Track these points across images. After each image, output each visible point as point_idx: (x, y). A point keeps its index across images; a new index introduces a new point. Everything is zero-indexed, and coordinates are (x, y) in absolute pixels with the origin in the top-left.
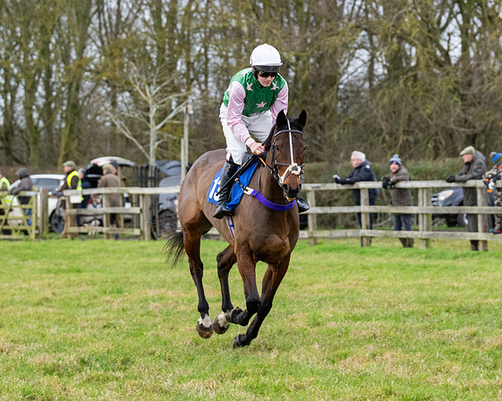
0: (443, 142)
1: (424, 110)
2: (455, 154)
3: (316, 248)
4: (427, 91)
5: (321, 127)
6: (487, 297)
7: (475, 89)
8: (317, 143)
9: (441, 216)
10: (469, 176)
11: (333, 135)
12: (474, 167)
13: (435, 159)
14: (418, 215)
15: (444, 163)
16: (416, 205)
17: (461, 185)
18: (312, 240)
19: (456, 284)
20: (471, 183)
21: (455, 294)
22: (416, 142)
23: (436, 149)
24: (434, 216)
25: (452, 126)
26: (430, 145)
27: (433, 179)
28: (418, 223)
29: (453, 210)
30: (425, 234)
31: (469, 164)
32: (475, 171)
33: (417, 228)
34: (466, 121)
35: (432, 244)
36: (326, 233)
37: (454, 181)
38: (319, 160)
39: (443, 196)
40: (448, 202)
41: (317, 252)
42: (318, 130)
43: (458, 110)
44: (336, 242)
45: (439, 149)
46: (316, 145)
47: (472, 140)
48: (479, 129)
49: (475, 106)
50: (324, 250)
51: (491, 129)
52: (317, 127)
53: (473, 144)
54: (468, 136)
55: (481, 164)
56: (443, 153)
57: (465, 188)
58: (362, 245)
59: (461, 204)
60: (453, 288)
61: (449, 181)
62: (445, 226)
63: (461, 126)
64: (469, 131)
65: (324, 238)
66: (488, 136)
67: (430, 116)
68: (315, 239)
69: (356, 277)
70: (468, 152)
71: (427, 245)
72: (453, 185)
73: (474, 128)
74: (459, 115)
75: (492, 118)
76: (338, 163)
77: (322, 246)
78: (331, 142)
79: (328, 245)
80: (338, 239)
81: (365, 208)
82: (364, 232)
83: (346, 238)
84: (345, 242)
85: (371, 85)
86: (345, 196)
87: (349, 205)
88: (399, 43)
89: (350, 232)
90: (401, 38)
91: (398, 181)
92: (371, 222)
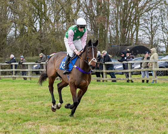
0: (35, 52)
2: (38, 55)
4: (31, 39)
6: (46, 93)
7: (43, 38)
9: (34, 72)
10: (42, 61)
12: (43, 59)
13: (33, 56)
14: (28, 71)
15: (35, 58)
16: (28, 69)
17: (39, 63)
19: (38, 90)
20: (42, 63)
21: (37, 92)
22: (28, 52)
23: (33, 54)
24: (32, 72)
25: (37, 48)
27: (32, 62)
28: (28, 73)
29: (37, 70)
30: (30, 76)
31: (41, 58)
32: (43, 60)
33: (28, 75)
34: (41, 47)
35: (32, 79)
36: (3, 76)
37: (37, 62)
38: (2, 57)
39: (35, 66)
40: (36, 68)
41: (1, 81)
42: (2, 49)
43: (39, 43)
44: (6, 79)
47: (42, 51)
48: (44, 49)
49: (43, 43)
50: (3, 81)
51: (47, 48)
53: (43, 52)
54: (41, 51)
55: (44, 58)
56: (35, 55)
57: (40, 64)
58: (13, 80)
59: (40, 68)
60: (37, 91)
61: (36, 62)
62: (35, 74)
63: (40, 48)
64: (42, 49)
65: (3, 78)
66: (47, 50)
67: (31, 45)
68: (1, 78)
69: (11, 88)
70: (41, 55)
71: (30, 79)
72: (37, 63)
73: (43, 48)
74: (39, 45)
75: (48, 46)
78: (5, 52)
80: (7, 78)
81: (14, 70)
82: (14, 76)
83: (9, 77)
84: (9, 79)
85: (16, 37)
86: (9, 67)
87: (10, 69)
88: (23, 26)
89: (10, 76)
90: (24, 25)
91: (23, 62)
92: (16, 73)
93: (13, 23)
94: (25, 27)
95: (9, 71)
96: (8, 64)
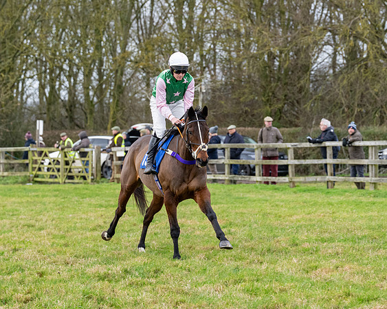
1: (372, 90)
3: (294, 189)
4: (375, 76)
5: (298, 102)
8: (295, 113)
9: (385, 166)
11: (306, 107)
13: (380, 125)
14: (368, 165)
16: (367, 158)
18: (291, 184)
22: (367, 113)
23: (381, 118)
24: (380, 167)
26: (377, 115)
27: (379, 140)
28: (368, 171)
30: (374, 179)
33: (367, 175)
35: (378, 187)
36: (302, 179)
38: (296, 126)
41: (295, 192)
42: (296, 104)
44: (309, 185)
45: (383, 118)
46: (294, 115)
50: (300, 191)
52: (295, 102)
58: (328, 188)
65: (300, 182)
67: (377, 94)
68: (294, 183)
69: (323, 210)
71: (375, 188)
76: (310, 128)
77: (299, 188)
78: (305, 113)
79: (303, 187)
80: (310, 182)
81: (330, 161)
82: (329, 178)
83: (316, 182)
84: (315, 185)
85: (334, 71)
86: (316, 152)
87: (318, 158)
88: (355, 41)
89: (319, 178)
90: (356, 38)
91: (354, 141)
92: (334, 171)
93: (329, 33)
94: (361, 43)
95: (315, 165)
96: (313, 145)
